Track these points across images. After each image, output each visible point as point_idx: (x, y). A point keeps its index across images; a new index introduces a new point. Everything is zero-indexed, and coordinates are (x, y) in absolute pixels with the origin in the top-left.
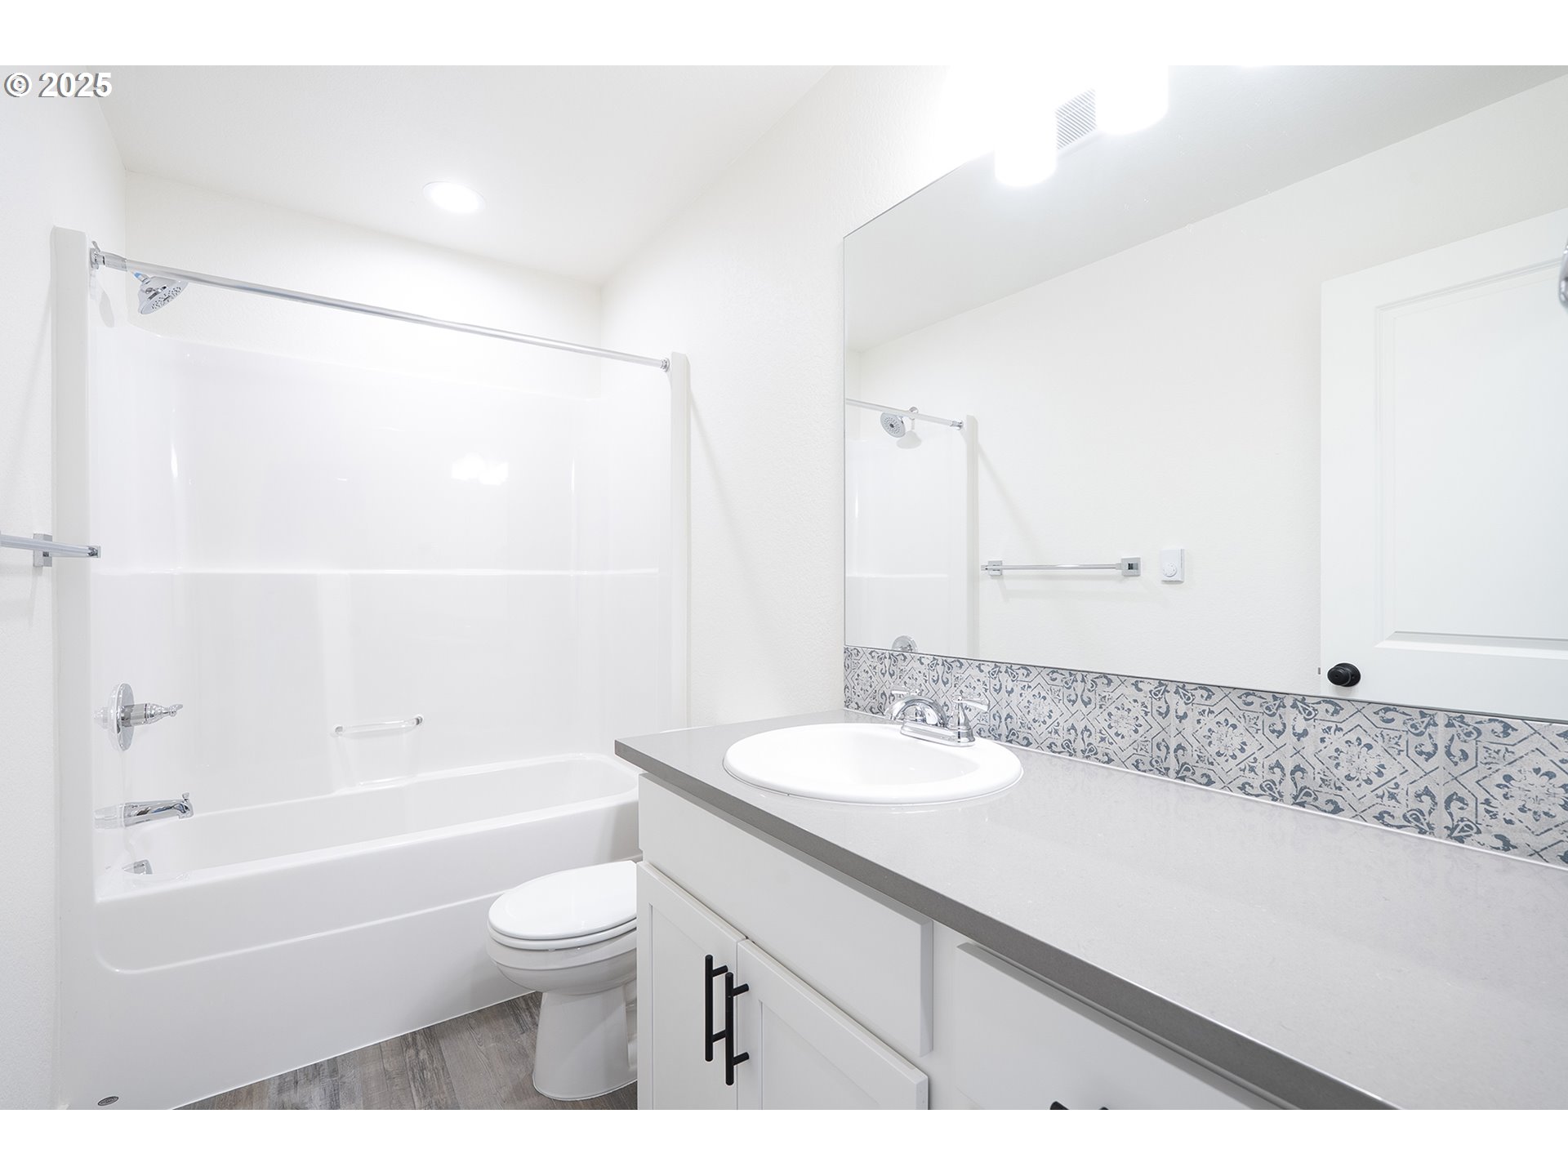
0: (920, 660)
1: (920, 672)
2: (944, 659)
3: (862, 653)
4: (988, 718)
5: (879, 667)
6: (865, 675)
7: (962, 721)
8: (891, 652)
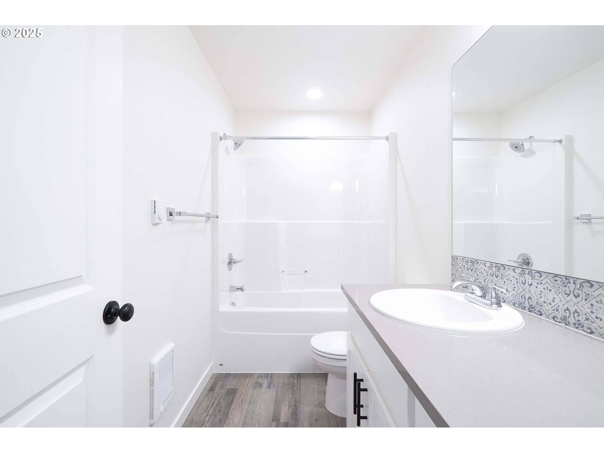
0: (484, 264)
1: (484, 270)
2: (496, 264)
3: (459, 259)
4: (518, 297)
5: (466, 266)
6: (460, 269)
7: (494, 295)
8: (471, 259)
